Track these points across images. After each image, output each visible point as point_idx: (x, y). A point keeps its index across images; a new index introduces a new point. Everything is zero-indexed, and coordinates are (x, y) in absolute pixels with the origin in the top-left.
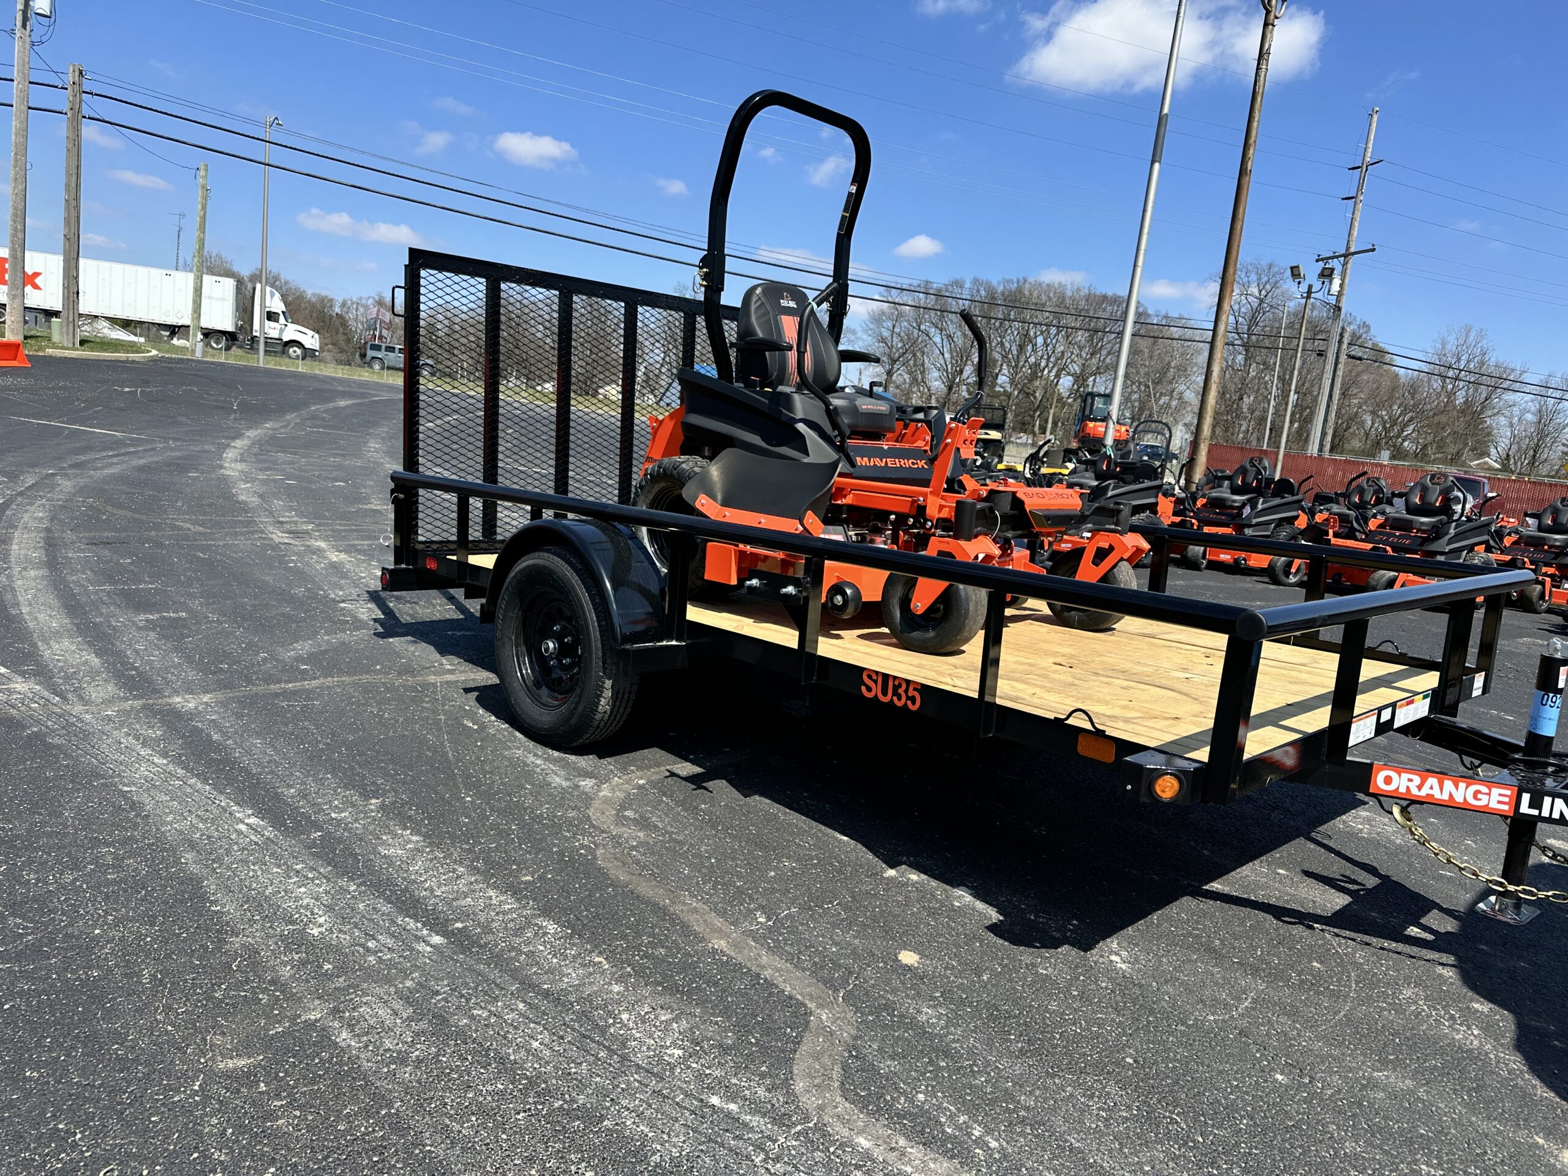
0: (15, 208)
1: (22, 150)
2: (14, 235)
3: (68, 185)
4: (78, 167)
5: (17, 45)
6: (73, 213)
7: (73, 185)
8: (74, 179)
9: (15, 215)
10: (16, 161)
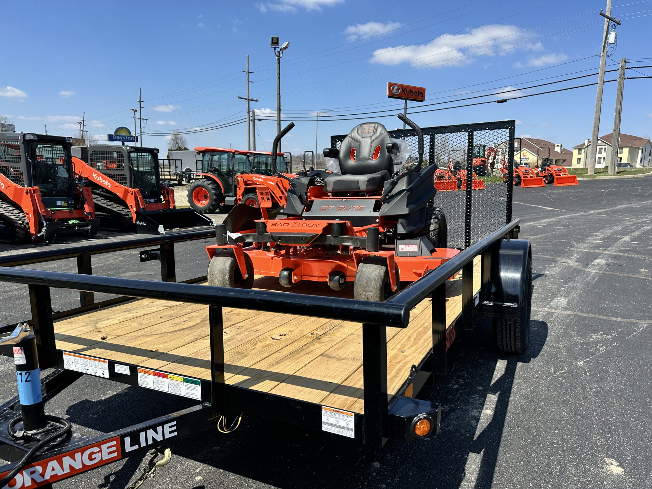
0: (595, 123)
1: (600, 99)
2: (594, 134)
3: (616, 109)
4: (621, 100)
5: (601, 58)
6: (618, 119)
7: (618, 108)
8: (619, 106)
9: (595, 126)
10: (597, 104)
